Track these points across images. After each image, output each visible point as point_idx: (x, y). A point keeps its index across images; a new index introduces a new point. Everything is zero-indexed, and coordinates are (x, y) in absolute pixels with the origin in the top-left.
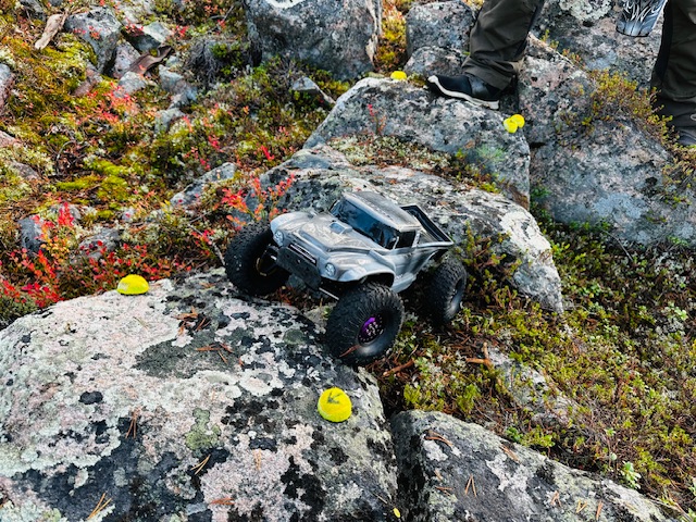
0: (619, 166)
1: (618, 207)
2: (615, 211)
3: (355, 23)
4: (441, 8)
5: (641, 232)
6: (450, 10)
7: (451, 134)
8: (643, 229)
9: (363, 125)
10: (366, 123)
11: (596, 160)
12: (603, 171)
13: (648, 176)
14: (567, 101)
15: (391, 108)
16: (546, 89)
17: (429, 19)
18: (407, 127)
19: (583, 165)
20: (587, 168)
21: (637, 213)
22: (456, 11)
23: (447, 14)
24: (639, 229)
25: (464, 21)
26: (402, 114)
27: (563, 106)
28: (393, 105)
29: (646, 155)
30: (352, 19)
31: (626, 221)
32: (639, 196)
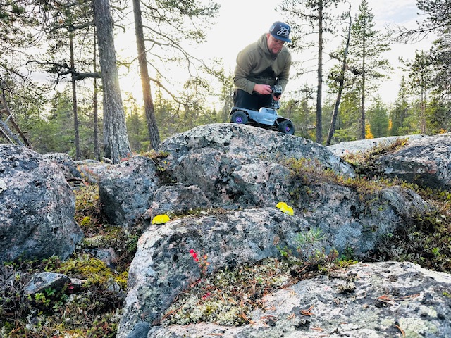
0: (332, 209)
1: (347, 235)
2: (347, 238)
3: (61, 201)
4: (127, 165)
5: (367, 242)
6: (135, 164)
7: (261, 239)
8: (367, 240)
9: (184, 278)
10: (186, 274)
11: (318, 212)
12: (327, 217)
13: (350, 206)
14: (278, 184)
15: (201, 245)
16: (265, 181)
17: (122, 176)
18: (225, 255)
19: (314, 219)
20: (317, 220)
21: (358, 232)
22: (140, 163)
23: (134, 168)
24: (365, 241)
25: (150, 169)
26: (214, 245)
27: (278, 187)
28: (201, 241)
29: (340, 195)
30: (58, 197)
31: (356, 240)
32: (353, 220)
